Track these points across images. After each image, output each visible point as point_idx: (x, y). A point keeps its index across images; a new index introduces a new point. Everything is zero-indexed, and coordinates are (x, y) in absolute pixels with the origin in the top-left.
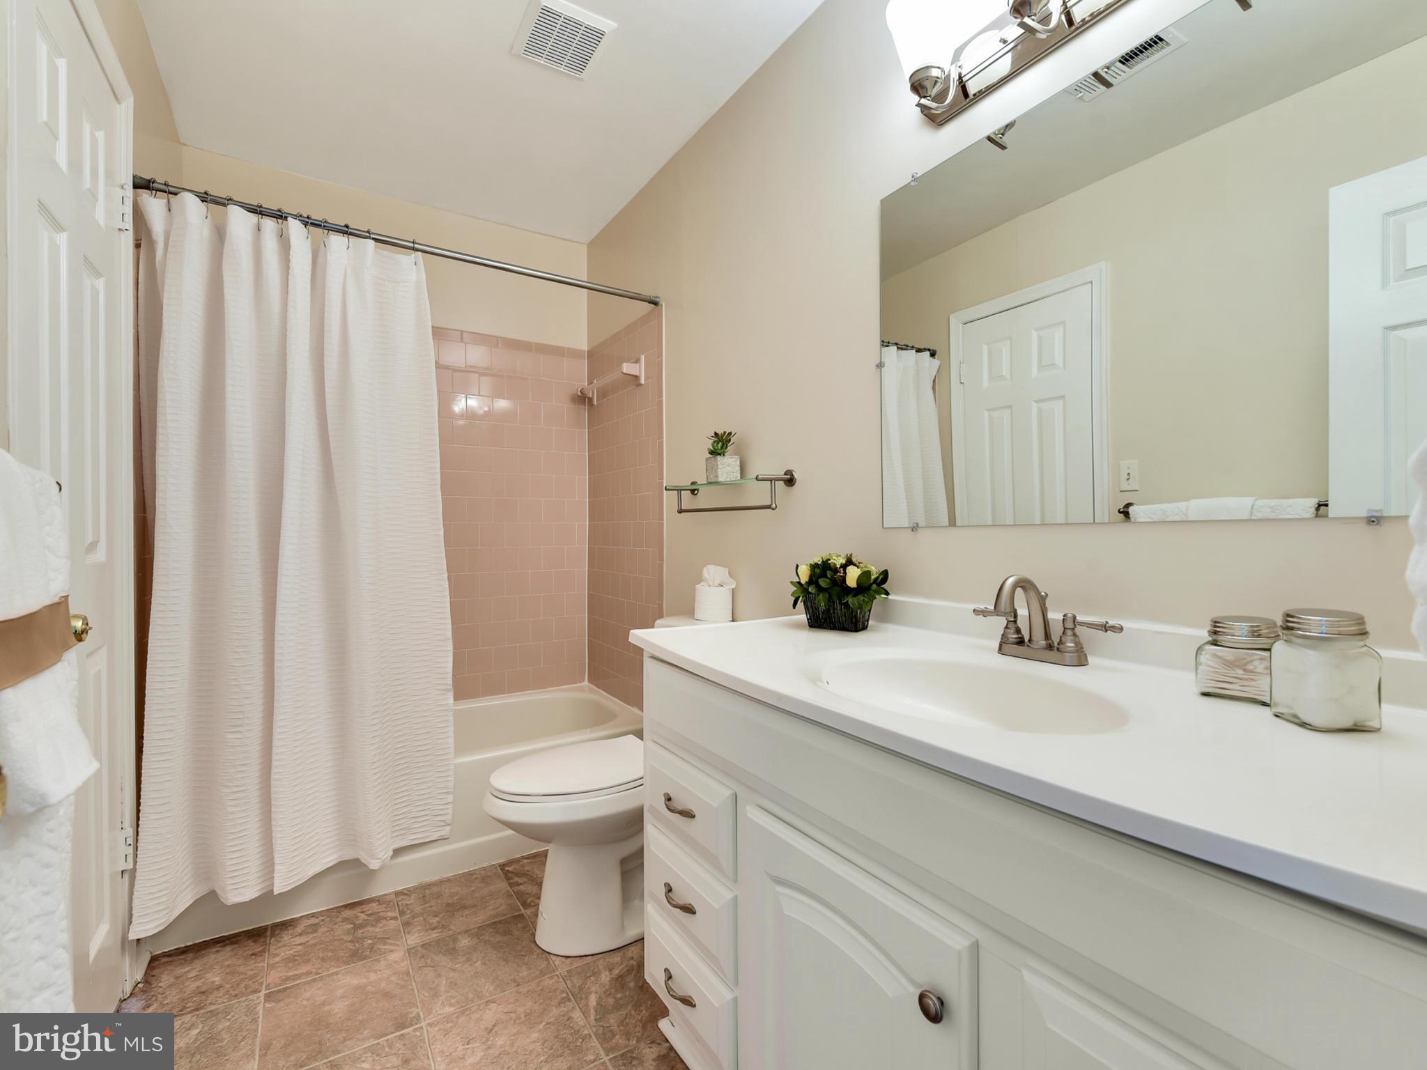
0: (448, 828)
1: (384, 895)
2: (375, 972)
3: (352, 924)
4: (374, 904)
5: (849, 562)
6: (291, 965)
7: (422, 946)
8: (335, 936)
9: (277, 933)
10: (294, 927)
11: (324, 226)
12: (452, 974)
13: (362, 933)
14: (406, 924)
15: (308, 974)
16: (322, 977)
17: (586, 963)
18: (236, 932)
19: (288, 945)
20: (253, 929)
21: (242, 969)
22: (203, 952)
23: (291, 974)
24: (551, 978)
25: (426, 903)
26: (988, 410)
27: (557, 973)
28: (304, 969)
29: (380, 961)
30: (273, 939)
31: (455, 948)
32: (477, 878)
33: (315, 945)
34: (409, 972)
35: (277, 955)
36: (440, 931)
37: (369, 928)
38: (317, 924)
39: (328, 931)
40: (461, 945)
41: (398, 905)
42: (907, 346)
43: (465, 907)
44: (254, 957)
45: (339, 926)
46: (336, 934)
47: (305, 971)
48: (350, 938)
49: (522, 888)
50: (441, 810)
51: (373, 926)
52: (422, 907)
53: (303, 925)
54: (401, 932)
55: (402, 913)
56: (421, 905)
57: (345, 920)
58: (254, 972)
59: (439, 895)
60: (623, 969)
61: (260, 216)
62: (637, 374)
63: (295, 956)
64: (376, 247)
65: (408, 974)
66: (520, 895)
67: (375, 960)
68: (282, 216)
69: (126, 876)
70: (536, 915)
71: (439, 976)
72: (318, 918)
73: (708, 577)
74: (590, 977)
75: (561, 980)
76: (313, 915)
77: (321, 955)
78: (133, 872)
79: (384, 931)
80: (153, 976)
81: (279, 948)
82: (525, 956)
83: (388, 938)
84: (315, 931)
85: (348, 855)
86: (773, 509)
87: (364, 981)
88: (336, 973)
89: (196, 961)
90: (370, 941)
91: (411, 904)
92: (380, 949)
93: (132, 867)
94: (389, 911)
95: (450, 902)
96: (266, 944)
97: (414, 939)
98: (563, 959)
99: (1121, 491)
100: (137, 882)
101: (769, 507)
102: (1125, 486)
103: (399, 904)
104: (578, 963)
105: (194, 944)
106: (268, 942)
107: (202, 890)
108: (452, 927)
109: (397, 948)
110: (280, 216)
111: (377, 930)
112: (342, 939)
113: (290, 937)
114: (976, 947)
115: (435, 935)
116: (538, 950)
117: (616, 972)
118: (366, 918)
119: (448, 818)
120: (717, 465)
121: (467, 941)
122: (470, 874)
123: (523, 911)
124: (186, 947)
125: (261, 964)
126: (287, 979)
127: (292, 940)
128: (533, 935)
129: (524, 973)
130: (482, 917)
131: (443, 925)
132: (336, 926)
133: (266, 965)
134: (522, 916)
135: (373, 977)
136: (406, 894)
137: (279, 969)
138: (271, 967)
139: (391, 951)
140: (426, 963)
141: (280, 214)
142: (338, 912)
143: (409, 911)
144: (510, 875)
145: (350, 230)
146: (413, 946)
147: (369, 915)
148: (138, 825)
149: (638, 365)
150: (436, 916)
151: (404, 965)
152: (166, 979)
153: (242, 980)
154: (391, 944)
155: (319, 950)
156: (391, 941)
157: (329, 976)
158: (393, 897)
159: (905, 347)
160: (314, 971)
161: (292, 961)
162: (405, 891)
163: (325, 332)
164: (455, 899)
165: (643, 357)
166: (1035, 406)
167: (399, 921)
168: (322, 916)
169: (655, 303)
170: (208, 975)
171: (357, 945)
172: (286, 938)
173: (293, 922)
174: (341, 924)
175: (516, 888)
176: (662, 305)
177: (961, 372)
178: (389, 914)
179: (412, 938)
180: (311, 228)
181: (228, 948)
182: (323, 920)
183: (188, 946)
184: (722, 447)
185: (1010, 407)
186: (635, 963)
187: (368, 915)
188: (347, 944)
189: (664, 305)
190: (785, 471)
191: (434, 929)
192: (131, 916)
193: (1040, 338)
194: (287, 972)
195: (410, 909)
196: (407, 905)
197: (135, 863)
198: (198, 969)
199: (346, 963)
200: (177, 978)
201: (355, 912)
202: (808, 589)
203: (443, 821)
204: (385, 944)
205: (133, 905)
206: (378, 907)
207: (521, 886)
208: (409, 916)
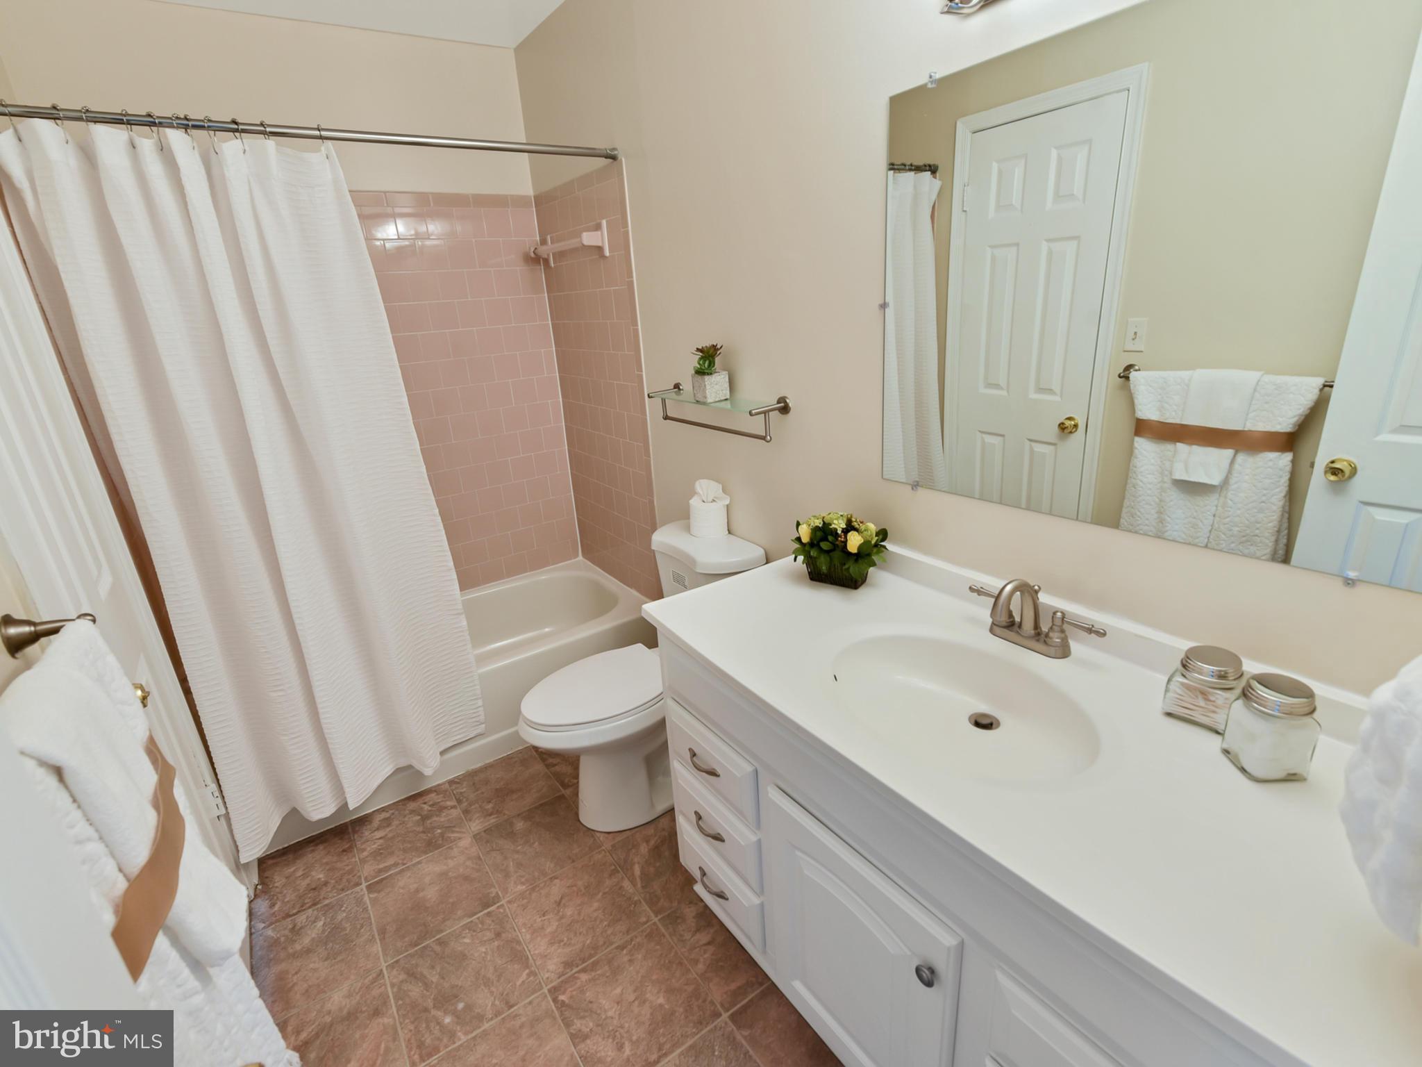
0: (483, 726)
1: (439, 785)
2: (452, 858)
3: (419, 815)
4: (433, 795)
5: (850, 527)
6: (379, 858)
7: (485, 831)
8: (407, 828)
9: (357, 829)
10: (371, 822)
11: (209, 127)
12: (516, 856)
13: (431, 823)
14: (466, 812)
15: (396, 865)
16: (408, 867)
17: (626, 839)
18: (322, 831)
19: (371, 840)
20: (336, 827)
21: (339, 865)
22: (300, 852)
23: (381, 866)
24: (600, 852)
25: (477, 790)
26: (992, 247)
27: (603, 848)
28: (390, 861)
29: (452, 849)
30: (356, 836)
31: (513, 831)
32: (516, 762)
33: (393, 838)
34: (480, 856)
35: (364, 850)
36: (495, 816)
37: (435, 819)
38: (389, 818)
39: (401, 824)
40: (518, 829)
41: (454, 794)
42: (905, 165)
43: (512, 792)
44: (345, 853)
45: (409, 818)
46: (408, 826)
47: (393, 863)
48: (421, 829)
49: (557, 768)
50: (474, 713)
51: (437, 816)
52: (475, 794)
53: (379, 819)
54: (463, 820)
55: (459, 801)
56: (474, 792)
57: (412, 812)
58: (350, 867)
59: (487, 782)
60: (657, 841)
61: (129, 126)
62: (600, 244)
63: (380, 849)
64: (277, 144)
65: (479, 858)
66: (558, 777)
67: (449, 848)
68: (155, 123)
69: (222, 819)
70: (577, 794)
71: (506, 858)
72: (387, 812)
73: (701, 493)
74: (631, 849)
75: (608, 854)
76: (383, 810)
77: (402, 847)
78: (227, 816)
79: (448, 820)
80: (267, 877)
81: (364, 843)
82: (573, 834)
83: (454, 827)
84: (389, 825)
85: (403, 763)
86: (768, 442)
87: (445, 867)
88: (419, 863)
89: (298, 861)
90: (439, 831)
91: (464, 792)
92: (450, 837)
93: (225, 812)
94: (447, 800)
95: (498, 787)
96: (351, 841)
97: (476, 825)
98: (606, 835)
99: (1125, 351)
100: (232, 822)
101: (763, 438)
102: (1129, 346)
103: (455, 792)
104: (620, 838)
105: (290, 846)
106: (352, 838)
107: (286, 810)
108: (506, 812)
109: (464, 835)
110: (151, 122)
111: (442, 819)
112: (415, 830)
113: (370, 832)
114: (961, 946)
115: (493, 820)
116: (585, 829)
117: (652, 843)
118: (430, 808)
119: (482, 718)
120: (705, 386)
121: (521, 824)
122: (509, 758)
123: (563, 791)
124: (284, 849)
125: (353, 860)
126: (380, 871)
127: (372, 834)
128: (577, 814)
129: (576, 850)
130: (529, 800)
131: (497, 811)
132: (406, 819)
133: (357, 859)
134: (562, 797)
135: (451, 863)
136: (458, 783)
137: (370, 863)
138: (363, 861)
139: (460, 838)
140: (492, 847)
141: (152, 120)
142: (403, 805)
143: (464, 800)
144: (544, 756)
145: (241, 127)
146: (477, 832)
147: (432, 805)
148: (218, 780)
149: (599, 233)
150: (490, 802)
151: (474, 850)
152: (278, 880)
153: (342, 875)
154: (458, 832)
155: (398, 842)
156: (457, 829)
157: (414, 865)
158: (447, 786)
159: (903, 167)
160: (400, 862)
161: (378, 854)
162: (456, 780)
163: (248, 268)
164: (502, 784)
165: (604, 222)
166: (1044, 246)
167: (459, 809)
168: (391, 810)
169: (614, 158)
170: (313, 873)
171: (429, 835)
172: (367, 833)
173: (367, 817)
174: (410, 816)
175: (553, 769)
176: (621, 160)
177: (965, 198)
178: (449, 803)
179: (474, 824)
180: (194, 132)
181: (321, 847)
182: (393, 814)
183: (286, 848)
184: (709, 365)
185: (1017, 245)
186: (666, 834)
187: (430, 806)
188: (420, 835)
189: (623, 160)
190: (778, 398)
191: (490, 815)
192: (237, 847)
193: (1060, 159)
194: (378, 865)
195: (465, 797)
196: (461, 793)
197: (226, 808)
198: (302, 869)
199: (426, 853)
200: (287, 878)
201: (419, 803)
202: (809, 552)
203: (477, 721)
204: (453, 832)
205: (236, 839)
206: (437, 797)
207: (557, 767)
208: (466, 804)
